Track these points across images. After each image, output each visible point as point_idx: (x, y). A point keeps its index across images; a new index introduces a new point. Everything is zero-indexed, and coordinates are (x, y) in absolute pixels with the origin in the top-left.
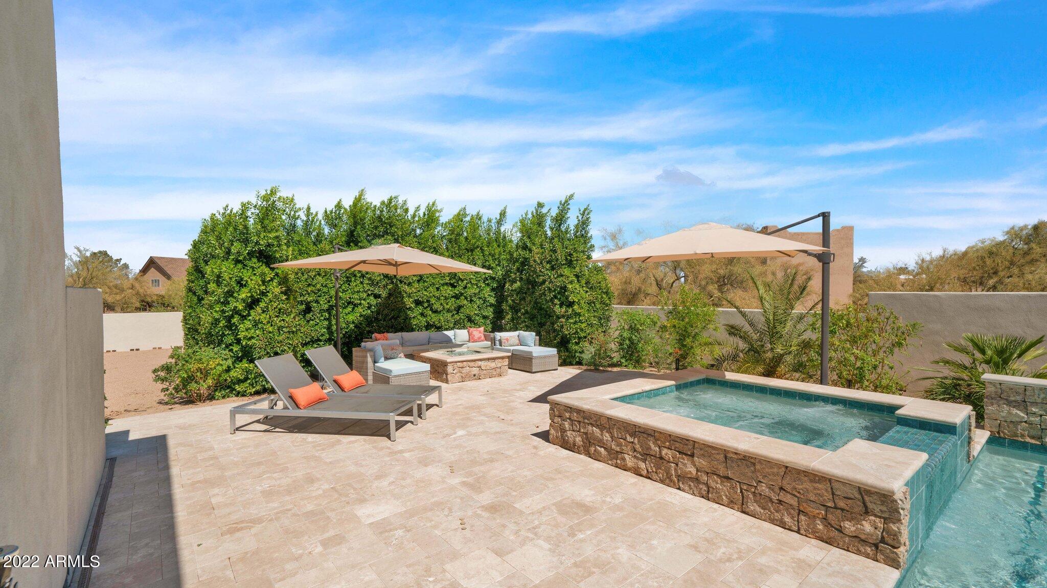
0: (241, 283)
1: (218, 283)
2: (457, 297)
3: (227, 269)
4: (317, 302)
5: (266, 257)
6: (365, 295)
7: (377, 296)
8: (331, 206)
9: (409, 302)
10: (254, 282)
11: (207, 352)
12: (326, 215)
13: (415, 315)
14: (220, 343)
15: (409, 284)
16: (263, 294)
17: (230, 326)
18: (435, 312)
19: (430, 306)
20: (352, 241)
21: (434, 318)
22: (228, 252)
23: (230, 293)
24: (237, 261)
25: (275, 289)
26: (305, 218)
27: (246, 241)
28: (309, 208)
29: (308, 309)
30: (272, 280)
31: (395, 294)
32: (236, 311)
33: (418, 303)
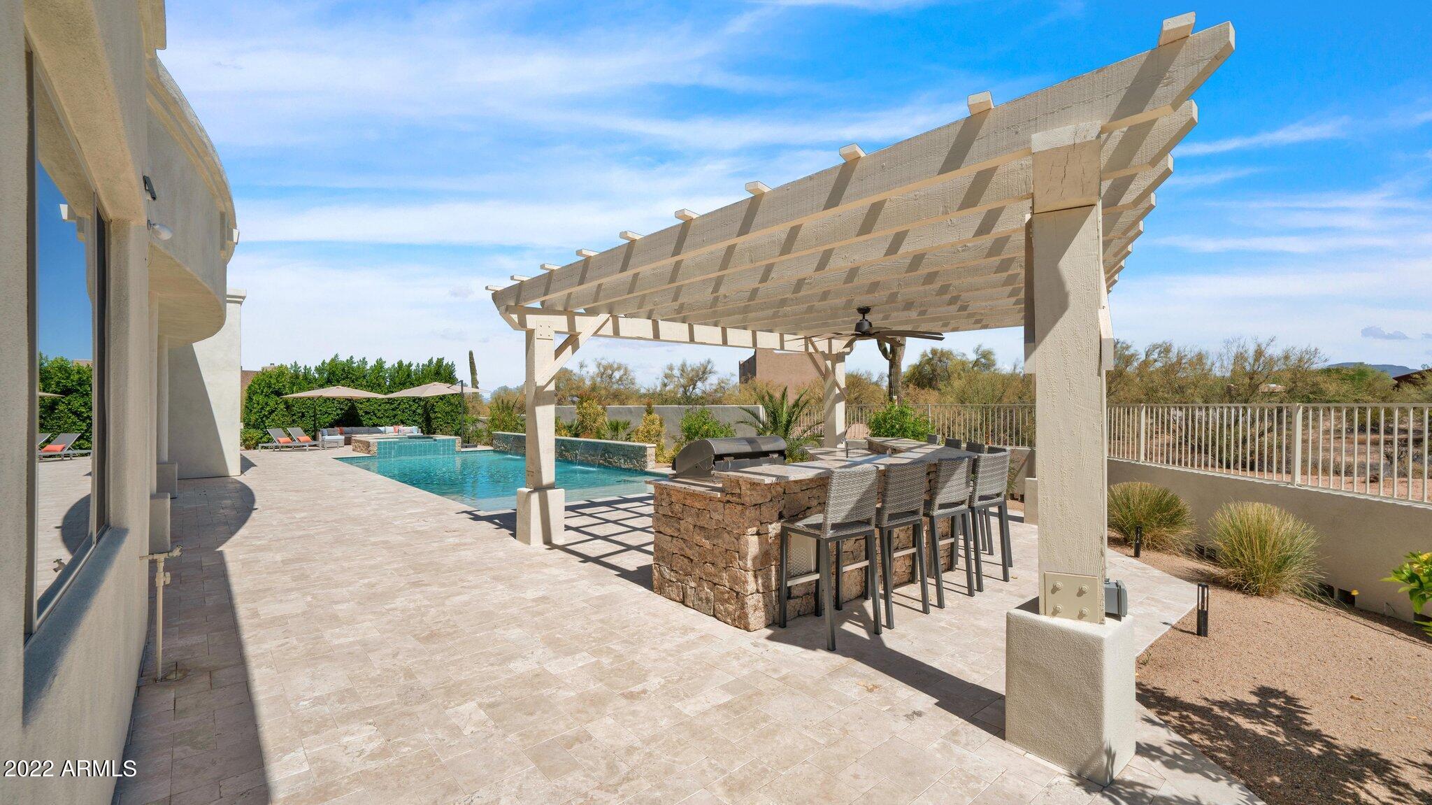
0: (267, 404)
1: (258, 404)
2: (393, 410)
3: (261, 398)
4: (308, 412)
5: (278, 393)
6: (335, 409)
7: (341, 409)
8: (319, 363)
9: (361, 412)
10: (272, 403)
11: (252, 431)
12: (317, 369)
13: (365, 419)
14: (259, 428)
15: (361, 403)
16: (276, 408)
17: (263, 421)
18: (379, 418)
19: (375, 414)
20: (329, 382)
21: (376, 420)
22: (262, 392)
23: (262, 408)
24: (266, 395)
25: (282, 406)
26: (303, 371)
27: (270, 387)
28: (306, 367)
29: (303, 416)
30: (281, 403)
31: (353, 408)
32: (265, 415)
33: (367, 413)
